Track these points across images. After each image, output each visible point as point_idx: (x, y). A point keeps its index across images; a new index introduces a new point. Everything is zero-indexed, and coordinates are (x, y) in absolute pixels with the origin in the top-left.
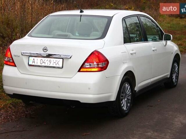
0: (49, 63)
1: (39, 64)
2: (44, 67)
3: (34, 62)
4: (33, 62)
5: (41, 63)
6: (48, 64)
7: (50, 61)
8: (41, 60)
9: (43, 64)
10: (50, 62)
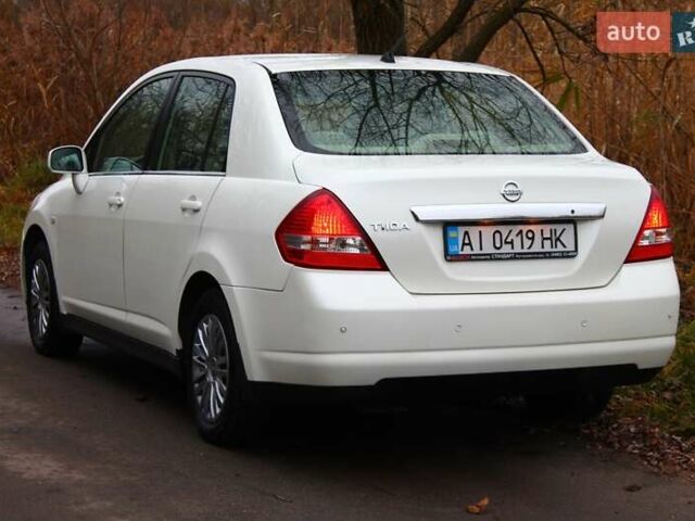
0: (527, 243)
1: (488, 249)
2: (511, 259)
3: (470, 244)
4: (464, 244)
5: (498, 245)
6: (522, 248)
7: (530, 235)
8: (497, 235)
9: (506, 249)
10: (533, 238)
